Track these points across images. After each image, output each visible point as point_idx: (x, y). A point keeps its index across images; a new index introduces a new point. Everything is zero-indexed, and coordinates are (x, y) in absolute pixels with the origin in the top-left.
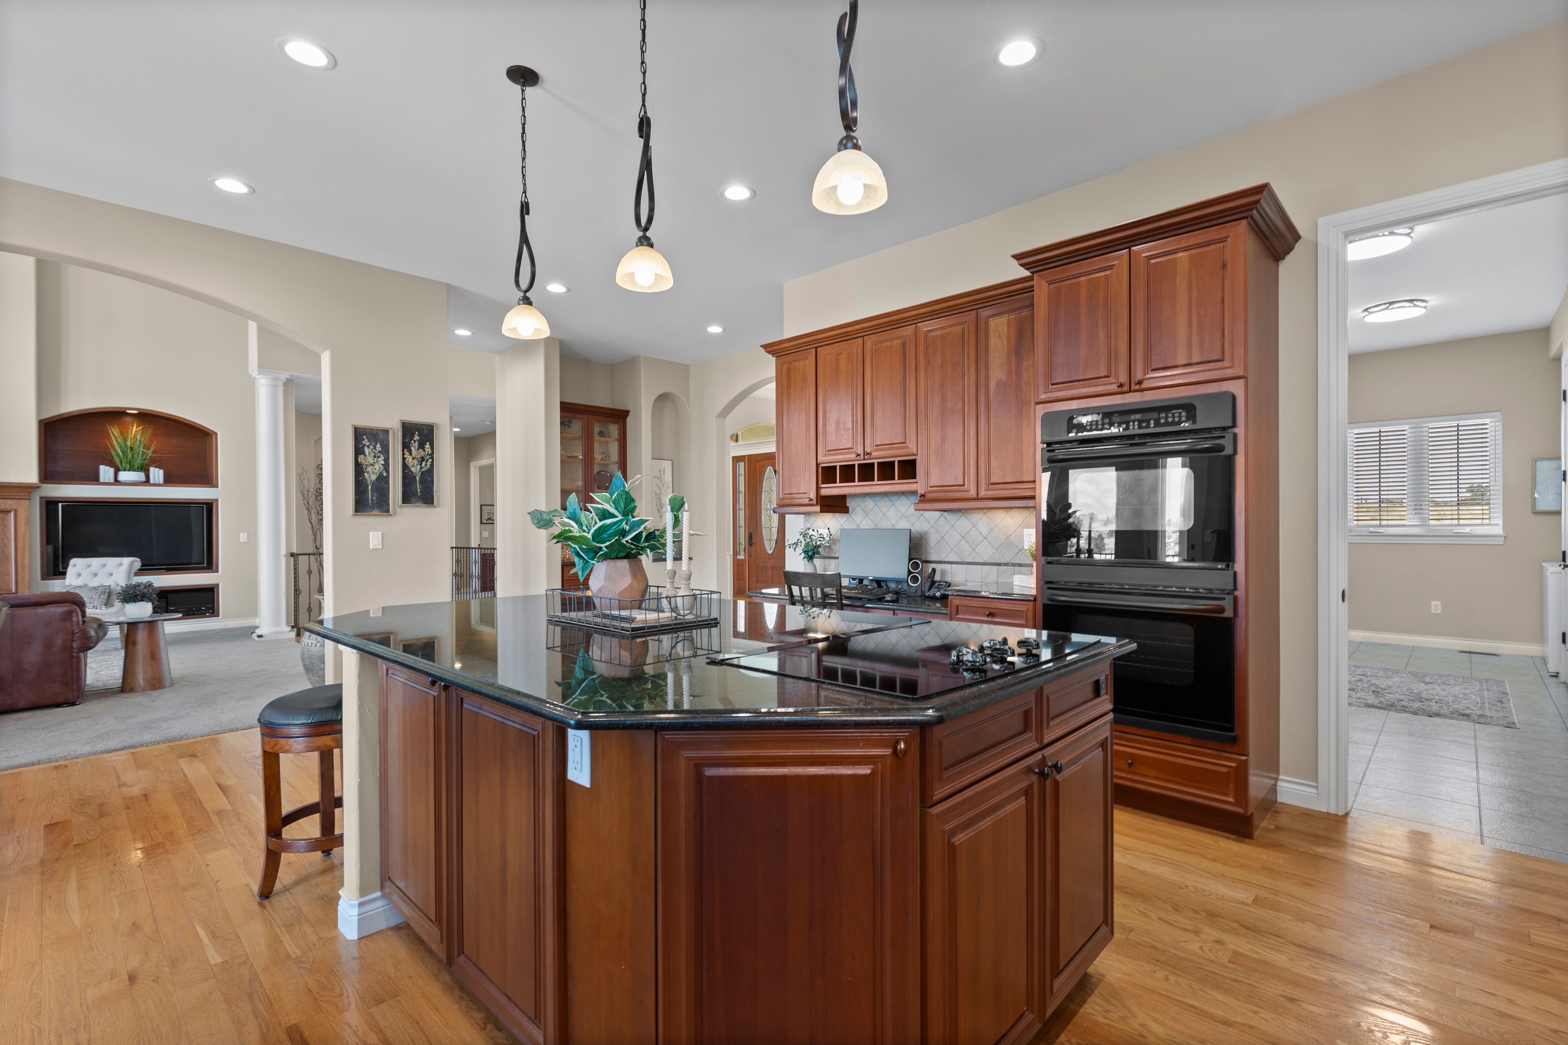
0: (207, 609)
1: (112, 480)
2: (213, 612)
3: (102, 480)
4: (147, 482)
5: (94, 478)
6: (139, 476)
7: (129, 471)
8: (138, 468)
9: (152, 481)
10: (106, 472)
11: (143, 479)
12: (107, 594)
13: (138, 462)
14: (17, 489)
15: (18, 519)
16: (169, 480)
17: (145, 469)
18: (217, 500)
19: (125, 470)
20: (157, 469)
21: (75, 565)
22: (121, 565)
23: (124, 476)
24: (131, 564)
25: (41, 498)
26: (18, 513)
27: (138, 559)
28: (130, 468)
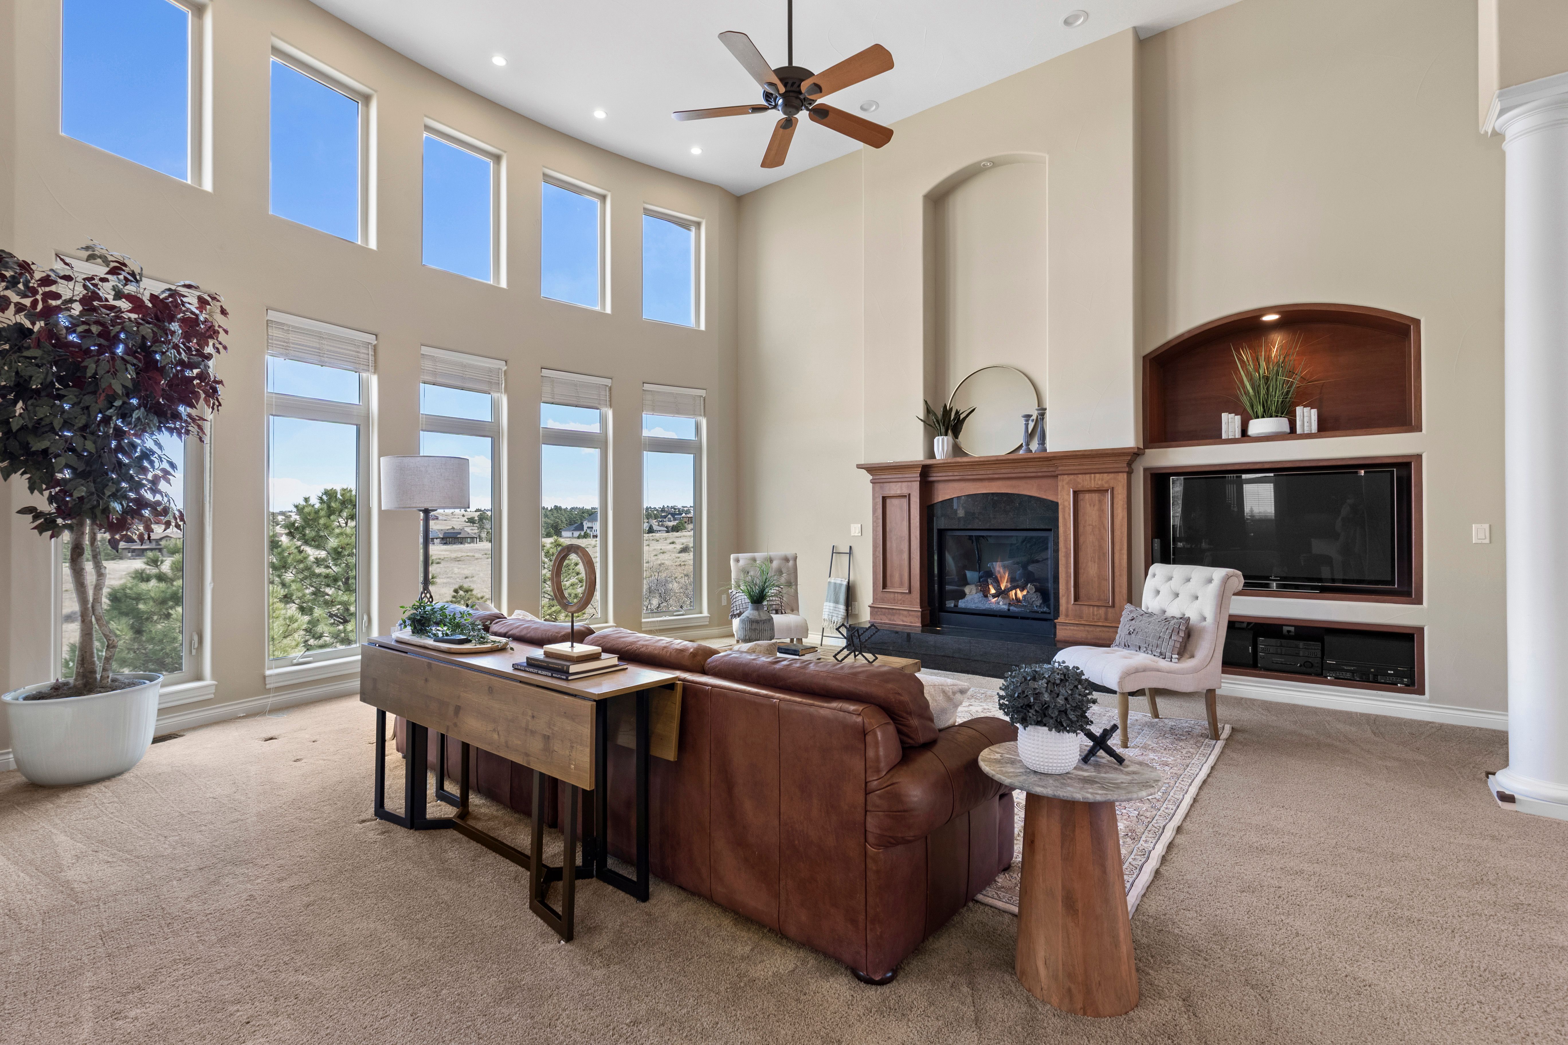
0: (1399, 675)
1: (1238, 435)
2: (1412, 683)
3: (1224, 436)
4: (1292, 433)
5: (1213, 435)
6: (1278, 424)
7: (1263, 417)
8: (1276, 412)
9: (1299, 431)
10: (1230, 423)
11: (1287, 429)
12: (1182, 634)
13: (1277, 397)
14: (1111, 459)
15: (1115, 501)
16: (1326, 427)
17: (1287, 410)
18: (1419, 457)
19: (1257, 417)
20: (1307, 410)
21: (1154, 575)
22: (1210, 581)
23: (1257, 426)
24: (1226, 579)
25: (1145, 470)
26: (1115, 493)
27: (1240, 573)
28: (1264, 411)
